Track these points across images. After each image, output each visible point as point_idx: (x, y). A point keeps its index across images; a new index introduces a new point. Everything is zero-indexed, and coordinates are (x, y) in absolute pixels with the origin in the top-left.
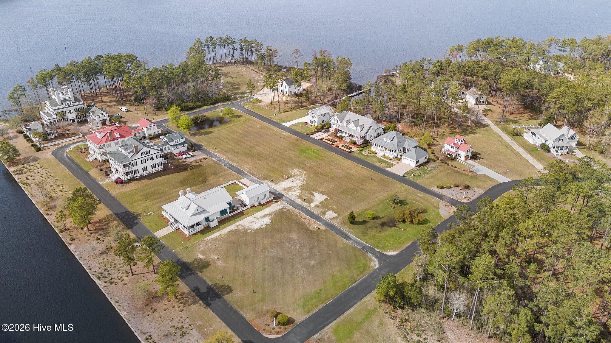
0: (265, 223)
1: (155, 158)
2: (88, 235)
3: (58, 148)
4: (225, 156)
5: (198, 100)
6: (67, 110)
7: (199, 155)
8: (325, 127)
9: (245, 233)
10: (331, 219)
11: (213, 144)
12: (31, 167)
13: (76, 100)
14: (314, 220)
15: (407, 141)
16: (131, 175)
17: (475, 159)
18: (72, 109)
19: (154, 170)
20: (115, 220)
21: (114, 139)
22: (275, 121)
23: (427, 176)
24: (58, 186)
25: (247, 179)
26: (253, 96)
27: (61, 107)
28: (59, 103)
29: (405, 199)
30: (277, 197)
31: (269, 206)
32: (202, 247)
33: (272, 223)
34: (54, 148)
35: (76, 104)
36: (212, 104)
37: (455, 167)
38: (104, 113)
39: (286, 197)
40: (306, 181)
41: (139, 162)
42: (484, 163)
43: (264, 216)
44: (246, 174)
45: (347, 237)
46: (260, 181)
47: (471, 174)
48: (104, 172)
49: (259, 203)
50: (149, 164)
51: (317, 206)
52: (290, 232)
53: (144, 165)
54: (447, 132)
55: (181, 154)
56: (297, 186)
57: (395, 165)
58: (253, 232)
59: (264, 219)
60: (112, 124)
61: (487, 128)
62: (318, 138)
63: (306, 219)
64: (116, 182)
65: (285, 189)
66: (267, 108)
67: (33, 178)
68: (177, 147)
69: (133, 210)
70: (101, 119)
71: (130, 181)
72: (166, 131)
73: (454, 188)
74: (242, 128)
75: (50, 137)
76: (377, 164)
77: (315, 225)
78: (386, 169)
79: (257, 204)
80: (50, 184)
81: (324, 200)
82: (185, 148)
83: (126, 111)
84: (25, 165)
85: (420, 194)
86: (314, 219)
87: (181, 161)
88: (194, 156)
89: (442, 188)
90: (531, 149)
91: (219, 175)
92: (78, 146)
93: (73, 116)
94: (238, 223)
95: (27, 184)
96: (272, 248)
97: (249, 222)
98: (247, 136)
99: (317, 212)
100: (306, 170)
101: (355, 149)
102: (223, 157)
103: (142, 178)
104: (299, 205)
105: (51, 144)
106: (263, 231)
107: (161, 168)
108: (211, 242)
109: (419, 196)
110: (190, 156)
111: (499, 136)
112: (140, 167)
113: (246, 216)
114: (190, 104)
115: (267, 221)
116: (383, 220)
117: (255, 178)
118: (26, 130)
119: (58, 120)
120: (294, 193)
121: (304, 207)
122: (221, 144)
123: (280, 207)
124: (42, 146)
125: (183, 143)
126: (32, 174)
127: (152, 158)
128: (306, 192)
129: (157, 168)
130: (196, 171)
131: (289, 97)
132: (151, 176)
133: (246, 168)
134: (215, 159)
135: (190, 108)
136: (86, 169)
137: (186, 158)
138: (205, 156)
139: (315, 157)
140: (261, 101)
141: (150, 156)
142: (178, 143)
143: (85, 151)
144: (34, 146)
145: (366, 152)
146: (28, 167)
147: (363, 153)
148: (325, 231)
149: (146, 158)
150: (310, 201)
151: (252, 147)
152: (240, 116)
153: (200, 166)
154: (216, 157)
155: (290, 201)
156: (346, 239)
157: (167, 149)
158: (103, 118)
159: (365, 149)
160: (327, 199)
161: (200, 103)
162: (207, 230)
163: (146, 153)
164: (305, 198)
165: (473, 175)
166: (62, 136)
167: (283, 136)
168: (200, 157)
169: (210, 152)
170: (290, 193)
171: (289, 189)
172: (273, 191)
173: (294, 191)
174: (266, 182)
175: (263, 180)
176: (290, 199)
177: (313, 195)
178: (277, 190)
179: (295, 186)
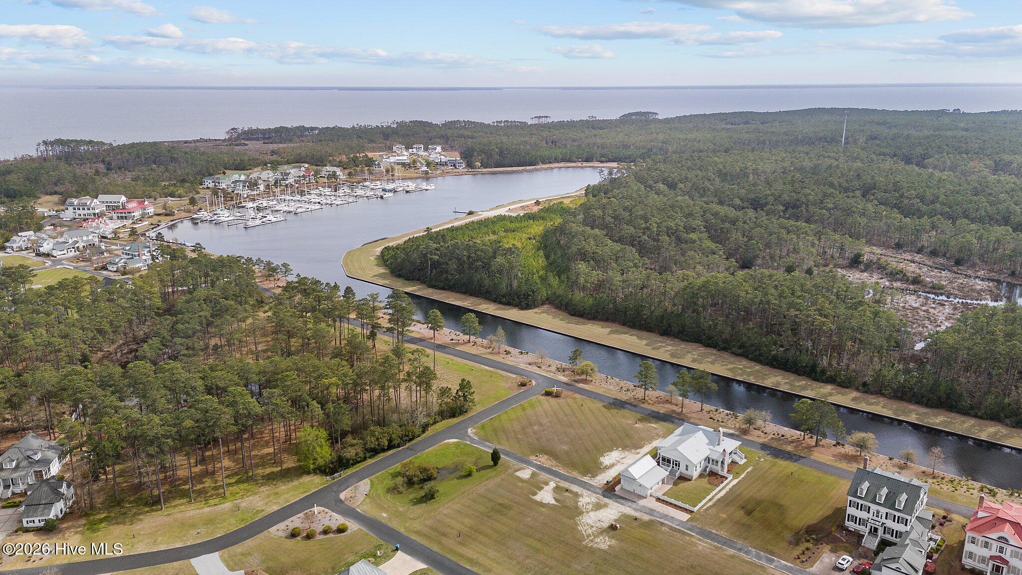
9: (624, 447)
10: (524, 469)
25: (681, 521)
29: (411, 507)
31: (614, 478)
33: (597, 459)
39: (598, 493)
43: (613, 465)
44: (690, 530)
46: (655, 519)
51: (547, 484)
56: (588, 512)
58: (615, 449)
59: (611, 462)
63: (556, 466)
65: (606, 505)
77: (543, 460)
81: (537, 494)
85: (384, 518)
86: (546, 467)
94: (640, 455)
97: (627, 458)
99: (544, 476)
104: (572, 483)
106: (603, 451)
108: (655, 437)
115: (606, 460)
116: (453, 475)
117: (666, 522)
120: (587, 500)
121: (565, 480)
123: (598, 478)
128: (569, 503)
133: (703, 543)
134: (784, 562)
148: (528, 456)
150: (557, 489)
153: (793, 543)
155: (587, 488)
156: (503, 450)
160: (534, 495)
164: (567, 494)
170: (593, 499)
171: (599, 506)
172: (621, 501)
173: (588, 503)
174: (643, 517)
175: (651, 521)
176: (589, 490)
177: (557, 500)
178: (616, 504)
179: (591, 513)
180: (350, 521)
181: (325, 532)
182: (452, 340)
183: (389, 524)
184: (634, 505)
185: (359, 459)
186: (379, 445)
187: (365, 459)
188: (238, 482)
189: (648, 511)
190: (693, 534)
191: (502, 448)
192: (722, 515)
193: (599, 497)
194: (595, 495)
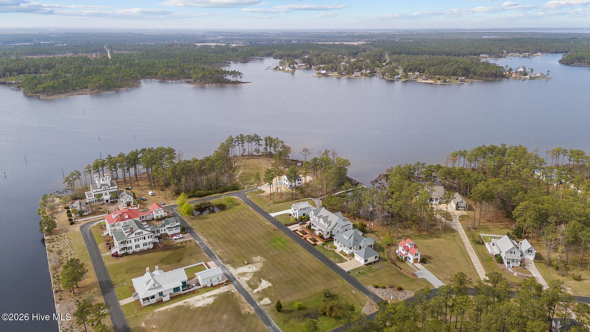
0: (208, 302)
1: (147, 237)
2: (72, 297)
3: (87, 223)
4: (207, 239)
5: (211, 189)
6: (104, 193)
7: (188, 237)
8: (304, 219)
9: (187, 309)
10: (264, 305)
11: (204, 229)
12: (61, 238)
13: (112, 185)
14: (249, 305)
15: (363, 240)
16: (126, 250)
17: (425, 263)
18: (108, 192)
19: (146, 248)
20: (97, 287)
21: (123, 220)
22: (265, 211)
23: (370, 274)
24: (72, 255)
25: (214, 261)
26: (259, 187)
27: (100, 190)
28: (99, 187)
29: (338, 294)
30: (230, 280)
31: (219, 288)
32: (148, 317)
33: (213, 303)
34: (83, 223)
35: (111, 188)
36: (221, 193)
37: (401, 269)
38: (130, 196)
40: (261, 268)
41: (133, 240)
42: (431, 268)
43: (210, 297)
44: (216, 258)
45: (268, 323)
46: (224, 265)
47: (412, 277)
48: (108, 246)
49: (212, 285)
50: (141, 242)
52: (223, 313)
53: (137, 243)
54: (414, 234)
55: (173, 235)
56: (251, 272)
57: (347, 261)
58: (194, 309)
59: (208, 299)
60: (135, 206)
61: (456, 234)
62: (292, 230)
63: (243, 303)
64: (113, 255)
65: (239, 274)
66: (265, 198)
67: (58, 246)
68: (172, 230)
69: (113, 279)
70: (126, 201)
71: (123, 255)
72: (173, 214)
73: (389, 290)
74: (234, 215)
75: (85, 214)
76: (332, 259)
77: (248, 309)
78: (337, 264)
79: (209, 285)
80: (67, 253)
81: (268, 288)
82: (179, 231)
83: (152, 195)
84: (57, 236)
85: (354, 290)
86: (250, 303)
87: (171, 241)
88: (183, 238)
89: (377, 287)
90: (485, 258)
91: (194, 256)
92: (100, 223)
93: (107, 197)
94: (186, 300)
95: (51, 251)
96: (201, 326)
97: (196, 300)
98: (234, 223)
99: (255, 298)
100: (266, 258)
101: (320, 242)
102: (205, 240)
103: (134, 253)
104: (244, 290)
105: (83, 219)
106: (203, 310)
107: (151, 246)
108: (157, 314)
109: (353, 293)
110: (179, 237)
111: (463, 243)
112: (133, 244)
113: (196, 295)
114: (202, 192)
115: (211, 301)
116: (308, 311)
117: (221, 262)
118: (71, 206)
119: (95, 200)
120: (245, 278)
121: (246, 292)
122: (210, 229)
123: (227, 290)
124: (76, 221)
125: (177, 226)
126: (59, 243)
127: (145, 237)
128: (256, 279)
129: (148, 246)
130: (178, 251)
131: (289, 190)
132: (142, 252)
133: (217, 252)
134: (197, 242)
135: (201, 195)
136: (97, 242)
137: (175, 239)
138: (191, 238)
139: (281, 247)
140: (264, 192)
141: (143, 236)
142: (173, 226)
143: (103, 227)
144: (70, 220)
145: (328, 247)
146: (59, 237)
147: (325, 247)
148: (254, 315)
149: (139, 237)
150: (255, 287)
151: (234, 233)
152: (237, 205)
153: (183, 247)
154: (199, 240)
155: (239, 286)
156: (266, 324)
157: (163, 230)
158: (128, 200)
159: (329, 244)
160: (270, 287)
161: (210, 192)
162: (160, 302)
163: (139, 233)
164: (252, 284)
165: (414, 278)
166: (93, 213)
167: (264, 225)
168: (187, 239)
169: (197, 236)
170: (242, 278)
171: (243, 274)
172: (229, 275)
173: (247, 277)
174: (228, 266)
175: (226, 264)
176: (239, 284)
177: (261, 282)
178: (233, 274)
179: (250, 272)
184: (226, 272)
190: (216, 256)
191: (266, 327)
192: (193, 260)
193: (238, 279)
194: (239, 281)
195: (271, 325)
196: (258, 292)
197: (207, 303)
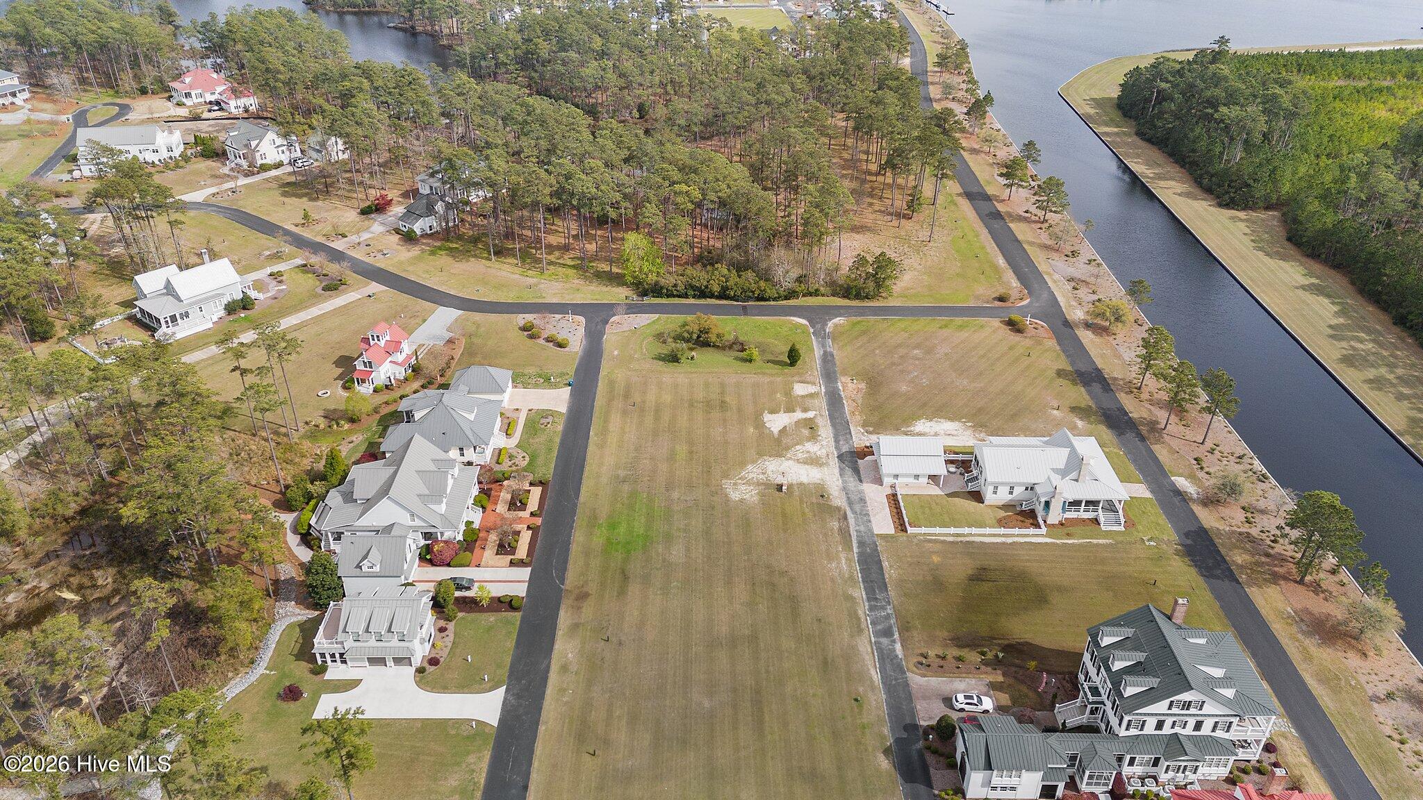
0: (929, 424)
10: (814, 384)
25: (871, 530)
29: (649, 359)
30: (854, 460)
33: (919, 418)
39: (839, 450)
40: (753, 465)
44: (861, 544)
46: (847, 510)
56: (789, 459)
57: (530, 411)
59: (927, 430)
65: (822, 465)
77: (850, 388)
78: (564, 412)
81: (777, 414)
99: (823, 403)
104: (834, 425)
115: (922, 426)
117: (851, 521)
120: (814, 448)
121: (832, 417)
123: (875, 437)
128: (789, 440)
133: (845, 564)
134: (898, 646)
148: (844, 374)
150: (805, 421)
153: (959, 642)
154: (886, 658)
155: (841, 439)
156: (832, 355)
160: (772, 412)
164: (805, 431)
168: (934, 679)
169: (888, 692)
170: (822, 452)
171: (814, 461)
172: (849, 472)
173: (808, 452)
174: (838, 500)
175: (838, 509)
176: (837, 441)
177: (783, 431)
178: (837, 471)
179: (791, 462)
180: (584, 342)
181: (548, 340)
182: (1027, 212)
183: (604, 363)
184: (852, 482)
185: (675, 293)
186: (706, 287)
187: (686, 296)
188: (574, 267)
189: (854, 497)
190: (855, 550)
191: (835, 352)
192: (936, 559)
193: (833, 453)
194: (833, 449)
195: (825, 352)
196: (805, 410)
197: (932, 424)
